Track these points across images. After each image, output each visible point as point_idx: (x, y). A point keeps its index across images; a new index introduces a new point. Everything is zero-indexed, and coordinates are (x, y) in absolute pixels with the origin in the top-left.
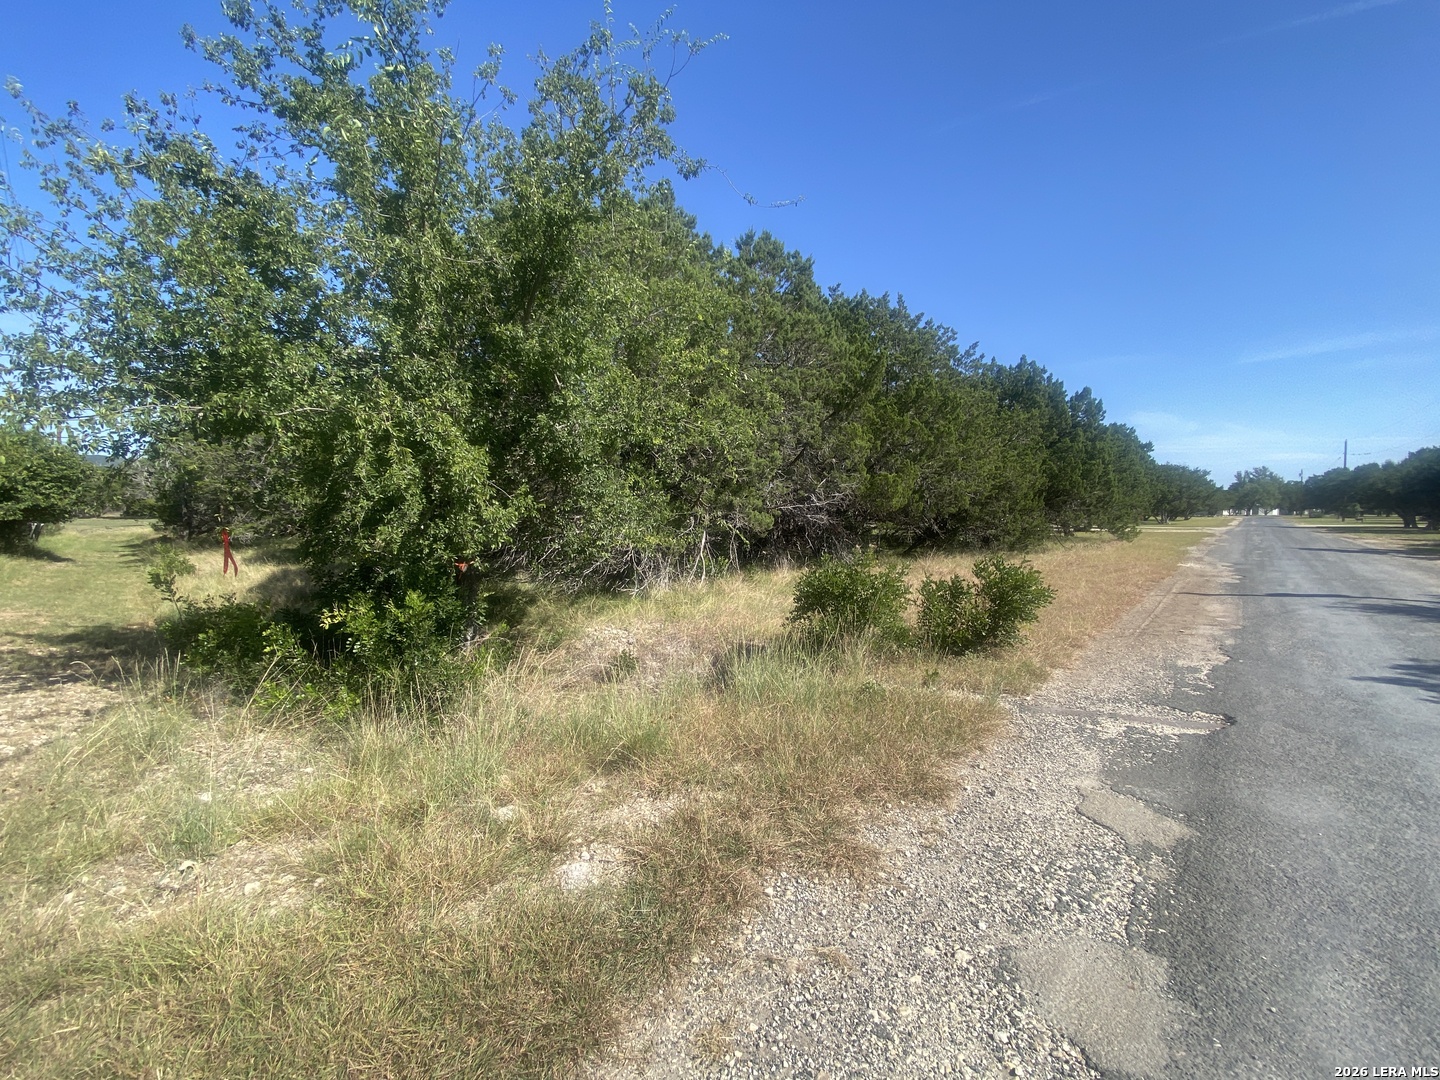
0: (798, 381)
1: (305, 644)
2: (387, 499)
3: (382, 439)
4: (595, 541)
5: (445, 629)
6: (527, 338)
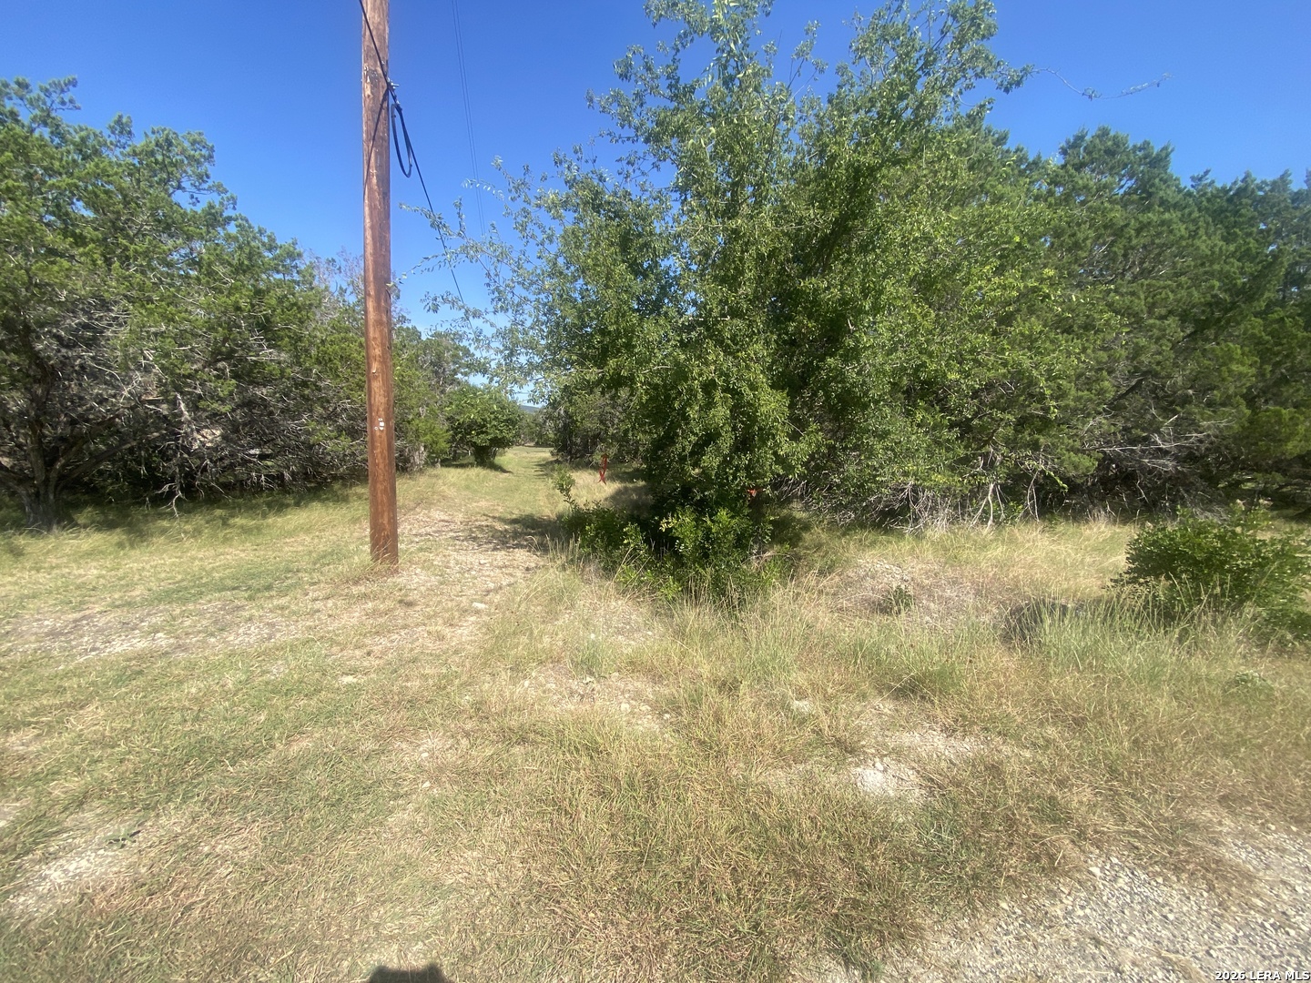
0: (1142, 297)
1: (646, 541)
2: (708, 434)
3: (709, 387)
4: (875, 476)
6: (827, 287)
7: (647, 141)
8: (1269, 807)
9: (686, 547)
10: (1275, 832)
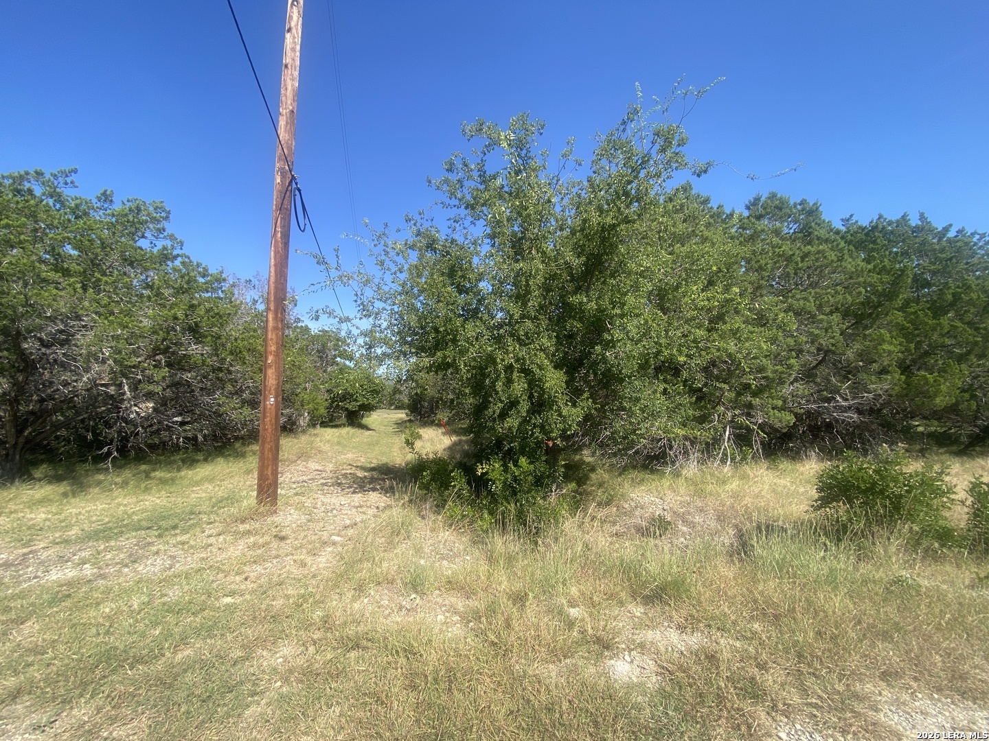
0: (812, 301)
1: (469, 483)
2: (510, 402)
3: (509, 368)
4: (635, 430)
5: (540, 482)
6: (588, 302)
7: (466, 208)
8: (916, 679)
9: (497, 487)
10: (921, 699)
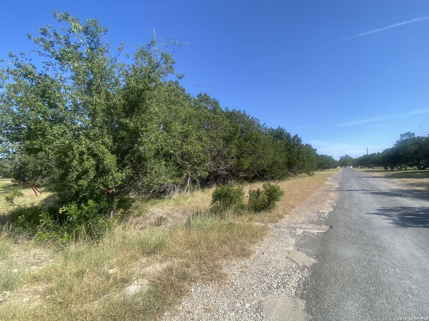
0: (215, 133)
1: (53, 219)
4: (152, 182)
7: (56, 59)
8: (232, 255)
9: (73, 218)
